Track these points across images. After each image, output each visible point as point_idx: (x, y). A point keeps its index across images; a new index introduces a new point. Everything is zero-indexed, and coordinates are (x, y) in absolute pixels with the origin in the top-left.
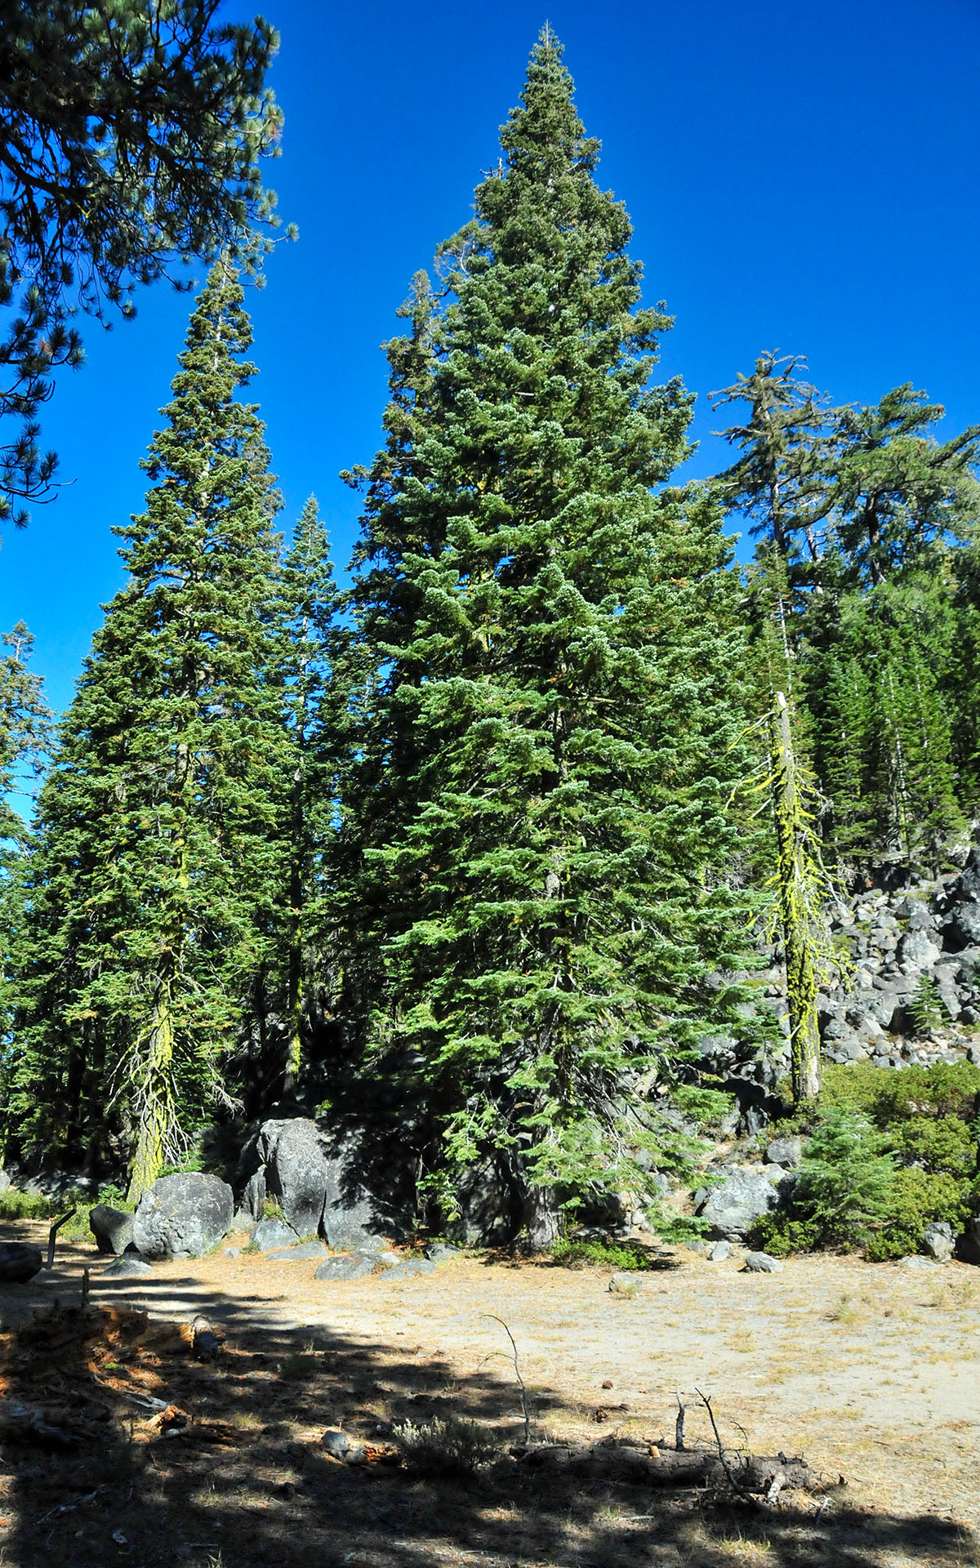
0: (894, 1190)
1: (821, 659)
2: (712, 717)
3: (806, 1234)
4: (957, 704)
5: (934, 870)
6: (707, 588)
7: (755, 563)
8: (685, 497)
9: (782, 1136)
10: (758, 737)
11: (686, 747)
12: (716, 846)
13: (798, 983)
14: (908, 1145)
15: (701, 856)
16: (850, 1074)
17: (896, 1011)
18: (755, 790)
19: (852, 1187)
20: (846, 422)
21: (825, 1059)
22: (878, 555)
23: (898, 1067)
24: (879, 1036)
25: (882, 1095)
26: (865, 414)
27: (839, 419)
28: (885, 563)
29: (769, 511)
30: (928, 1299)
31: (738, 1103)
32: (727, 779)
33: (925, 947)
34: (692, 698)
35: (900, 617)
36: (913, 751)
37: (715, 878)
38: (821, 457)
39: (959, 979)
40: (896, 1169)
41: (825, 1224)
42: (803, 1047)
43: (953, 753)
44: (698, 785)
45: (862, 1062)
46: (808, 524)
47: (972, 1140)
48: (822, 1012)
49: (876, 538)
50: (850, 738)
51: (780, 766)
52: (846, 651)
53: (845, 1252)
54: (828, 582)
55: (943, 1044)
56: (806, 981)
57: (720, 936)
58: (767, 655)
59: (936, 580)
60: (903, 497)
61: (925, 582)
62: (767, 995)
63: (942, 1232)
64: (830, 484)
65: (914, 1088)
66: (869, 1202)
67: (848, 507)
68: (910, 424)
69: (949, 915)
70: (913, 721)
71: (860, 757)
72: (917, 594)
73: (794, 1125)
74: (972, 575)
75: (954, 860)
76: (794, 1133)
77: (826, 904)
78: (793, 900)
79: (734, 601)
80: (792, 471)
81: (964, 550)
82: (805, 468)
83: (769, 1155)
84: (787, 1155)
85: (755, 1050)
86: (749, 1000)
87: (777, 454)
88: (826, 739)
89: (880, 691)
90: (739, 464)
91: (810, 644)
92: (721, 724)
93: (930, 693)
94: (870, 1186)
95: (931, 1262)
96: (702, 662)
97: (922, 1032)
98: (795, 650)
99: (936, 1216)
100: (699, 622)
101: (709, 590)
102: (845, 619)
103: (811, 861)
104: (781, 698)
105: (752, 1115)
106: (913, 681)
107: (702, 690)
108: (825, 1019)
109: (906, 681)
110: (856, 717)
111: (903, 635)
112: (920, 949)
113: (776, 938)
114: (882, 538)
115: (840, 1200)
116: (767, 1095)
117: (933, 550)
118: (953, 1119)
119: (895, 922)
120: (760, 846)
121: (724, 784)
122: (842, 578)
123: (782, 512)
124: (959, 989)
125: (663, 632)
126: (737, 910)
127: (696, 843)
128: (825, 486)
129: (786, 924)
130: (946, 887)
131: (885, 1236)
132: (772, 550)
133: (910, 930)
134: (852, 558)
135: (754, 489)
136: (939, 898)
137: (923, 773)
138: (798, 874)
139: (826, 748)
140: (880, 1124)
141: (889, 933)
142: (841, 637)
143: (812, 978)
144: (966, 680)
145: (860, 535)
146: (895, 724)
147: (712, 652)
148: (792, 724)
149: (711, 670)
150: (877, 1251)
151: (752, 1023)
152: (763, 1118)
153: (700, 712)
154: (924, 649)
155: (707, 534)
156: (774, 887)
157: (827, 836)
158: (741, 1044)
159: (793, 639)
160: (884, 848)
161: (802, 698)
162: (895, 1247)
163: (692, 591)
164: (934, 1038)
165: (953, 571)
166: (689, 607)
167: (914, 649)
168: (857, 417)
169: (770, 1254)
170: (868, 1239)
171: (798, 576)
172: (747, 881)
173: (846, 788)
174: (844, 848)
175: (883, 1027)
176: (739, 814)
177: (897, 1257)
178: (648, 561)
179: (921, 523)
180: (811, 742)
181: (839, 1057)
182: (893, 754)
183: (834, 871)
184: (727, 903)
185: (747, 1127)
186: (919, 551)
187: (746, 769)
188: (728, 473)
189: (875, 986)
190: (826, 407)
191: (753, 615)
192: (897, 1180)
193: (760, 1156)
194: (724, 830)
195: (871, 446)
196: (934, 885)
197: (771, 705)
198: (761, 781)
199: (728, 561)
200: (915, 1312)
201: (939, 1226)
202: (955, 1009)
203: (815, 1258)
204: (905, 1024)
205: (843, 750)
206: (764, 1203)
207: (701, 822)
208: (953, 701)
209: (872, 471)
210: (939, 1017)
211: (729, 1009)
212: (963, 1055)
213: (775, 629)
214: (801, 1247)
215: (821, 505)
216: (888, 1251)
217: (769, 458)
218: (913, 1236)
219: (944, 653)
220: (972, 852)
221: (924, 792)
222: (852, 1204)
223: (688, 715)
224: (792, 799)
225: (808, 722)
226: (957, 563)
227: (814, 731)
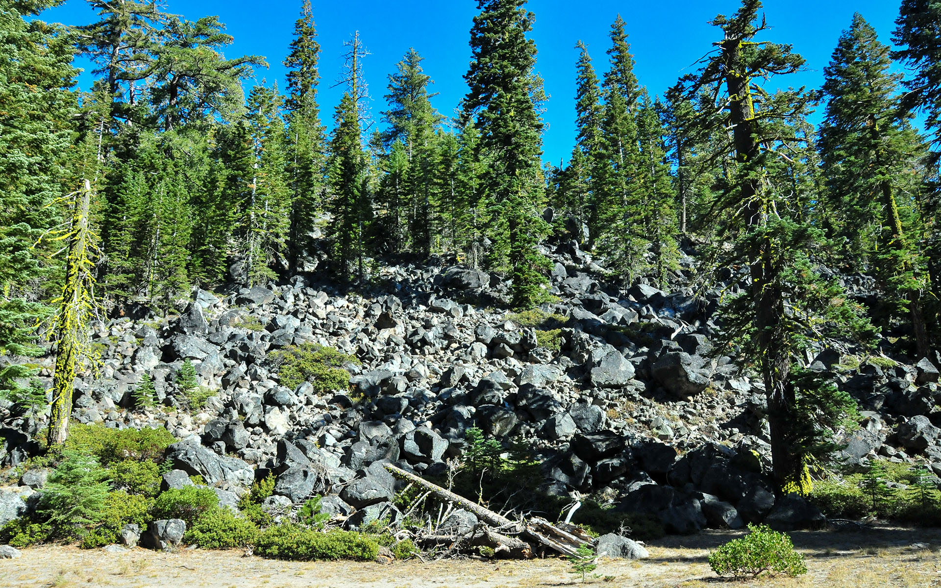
0: (106, 504)
1: (121, 167)
2: (35, 184)
3: (42, 532)
4: (199, 215)
5: (165, 311)
6: (51, 97)
7: (91, 93)
8: (49, 31)
9: (35, 467)
10: (67, 206)
11: (12, 199)
12: (20, 270)
13: (63, 369)
14: (120, 476)
15: (8, 275)
16: (89, 431)
17: (125, 394)
18: (57, 239)
19: (78, 501)
20: (173, 24)
21: (73, 419)
22: (172, 113)
23: (121, 428)
24: (112, 408)
25: (108, 445)
26: (186, 25)
27: (169, 21)
28: (175, 119)
29: (108, 63)
30: (117, 571)
31: (6, 444)
32: (37, 227)
33: (151, 357)
34: (23, 167)
35: (177, 154)
36: (166, 237)
37: (17, 292)
38: (151, 40)
39: (168, 379)
40: (109, 491)
41: (57, 526)
42: (59, 411)
43: (190, 244)
44: (15, 226)
45: (97, 423)
46: (133, 79)
47: (160, 475)
48: (77, 390)
49: (173, 102)
50: (129, 220)
51: (78, 227)
52: (138, 166)
53: (67, 543)
54: (137, 120)
55: (152, 416)
56: (68, 368)
57: (11, 330)
58: (85, 155)
59: (204, 138)
60: (196, 83)
61: (197, 138)
62: (40, 375)
63: (133, 530)
64: (154, 59)
65: (128, 442)
66: (88, 511)
67: (160, 77)
68: (212, 41)
69: (168, 340)
70: (171, 219)
71: (133, 234)
72: (190, 143)
73: (45, 461)
74: (225, 142)
75: (177, 308)
76: (44, 466)
77: (91, 320)
78: (69, 315)
79: (69, 112)
80: (131, 43)
81: (224, 126)
82: (140, 43)
83: (24, 480)
84: (37, 480)
85: (25, 410)
86: (25, 376)
87: (123, 28)
88: (113, 217)
89: (154, 196)
90: (96, 25)
91: (116, 155)
92: (41, 190)
93: (184, 205)
94: (90, 501)
95: (123, 548)
96: (36, 146)
97: (140, 408)
98: (105, 156)
99: (130, 520)
100: (40, 118)
101: (52, 99)
102: (142, 146)
103: (86, 292)
104: (87, 184)
105: (16, 454)
106: (175, 195)
107: (30, 164)
108: (77, 394)
109: (171, 194)
110: (136, 208)
111: (175, 166)
112: (147, 358)
113: (52, 339)
114: (177, 103)
115: (69, 509)
116: (29, 440)
117: (206, 120)
118: (150, 462)
119: (134, 339)
120: (53, 277)
121: (35, 230)
122: (146, 120)
123: (118, 66)
124: (167, 384)
125: (12, 118)
126: (28, 315)
127: (5, 265)
128: (150, 59)
129: (61, 331)
130: (170, 323)
131: (96, 533)
132: (104, 88)
133: (143, 345)
134: (156, 110)
135: (102, 45)
136: (164, 329)
137: (170, 252)
138: (75, 298)
139: (112, 223)
140: (104, 463)
141: (129, 345)
142: (137, 157)
143: (74, 367)
144: (207, 202)
145: (164, 97)
146: (159, 219)
147: (45, 141)
148: (92, 202)
149: (41, 153)
150: (89, 542)
151: (25, 392)
152: (23, 455)
153: (26, 178)
154: (187, 177)
155: (60, 61)
156: (56, 305)
157: (100, 278)
158: (16, 406)
159: (105, 149)
160: (136, 293)
161: (102, 188)
162: (102, 539)
163: (40, 96)
164: (146, 412)
165: (215, 136)
166: (34, 106)
167: (180, 176)
168: (181, 24)
169: (13, 546)
170: (85, 535)
171: (117, 110)
172: (40, 298)
173: (119, 251)
174: (111, 288)
175: (115, 403)
176: (43, 253)
177: (102, 545)
178: (9, 64)
179: (203, 102)
180: (102, 217)
181: (83, 419)
182: (154, 237)
183: (101, 301)
184: (21, 309)
185: (10, 461)
186: (197, 118)
187: (53, 224)
188: (86, 28)
189: (114, 377)
190: (163, 10)
191: (82, 126)
192: (109, 498)
193: (17, 481)
194: (28, 260)
195: (185, 45)
196: (162, 320)
197: (79, 187)
198: (61, 234)
199: (72, 85)
200: (108, 578)
201: (131, 526)
202: (162, 396)
203: (47, 548)
204: (130, 402)
205: (122, 227)
206: (15, 512)
207: (12, 252)
208: (197, 212)
209: (182, 61)
210: (152, 400)
211: (10, 380)
212: (162, 424)
213: (94, 140)
214: (37, 541)
215: (144, 71)
216: (97, 542)
217: (118, 29)
218: (114, 532)
219: (198, 183)
220: (189, 304)
221: (168, 264)
222: (77, 513)
223: (17, 178)
224: (81, 249)
225: (103, 203)
226: (218, 133)
227: (106, 210)
